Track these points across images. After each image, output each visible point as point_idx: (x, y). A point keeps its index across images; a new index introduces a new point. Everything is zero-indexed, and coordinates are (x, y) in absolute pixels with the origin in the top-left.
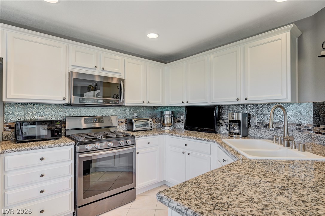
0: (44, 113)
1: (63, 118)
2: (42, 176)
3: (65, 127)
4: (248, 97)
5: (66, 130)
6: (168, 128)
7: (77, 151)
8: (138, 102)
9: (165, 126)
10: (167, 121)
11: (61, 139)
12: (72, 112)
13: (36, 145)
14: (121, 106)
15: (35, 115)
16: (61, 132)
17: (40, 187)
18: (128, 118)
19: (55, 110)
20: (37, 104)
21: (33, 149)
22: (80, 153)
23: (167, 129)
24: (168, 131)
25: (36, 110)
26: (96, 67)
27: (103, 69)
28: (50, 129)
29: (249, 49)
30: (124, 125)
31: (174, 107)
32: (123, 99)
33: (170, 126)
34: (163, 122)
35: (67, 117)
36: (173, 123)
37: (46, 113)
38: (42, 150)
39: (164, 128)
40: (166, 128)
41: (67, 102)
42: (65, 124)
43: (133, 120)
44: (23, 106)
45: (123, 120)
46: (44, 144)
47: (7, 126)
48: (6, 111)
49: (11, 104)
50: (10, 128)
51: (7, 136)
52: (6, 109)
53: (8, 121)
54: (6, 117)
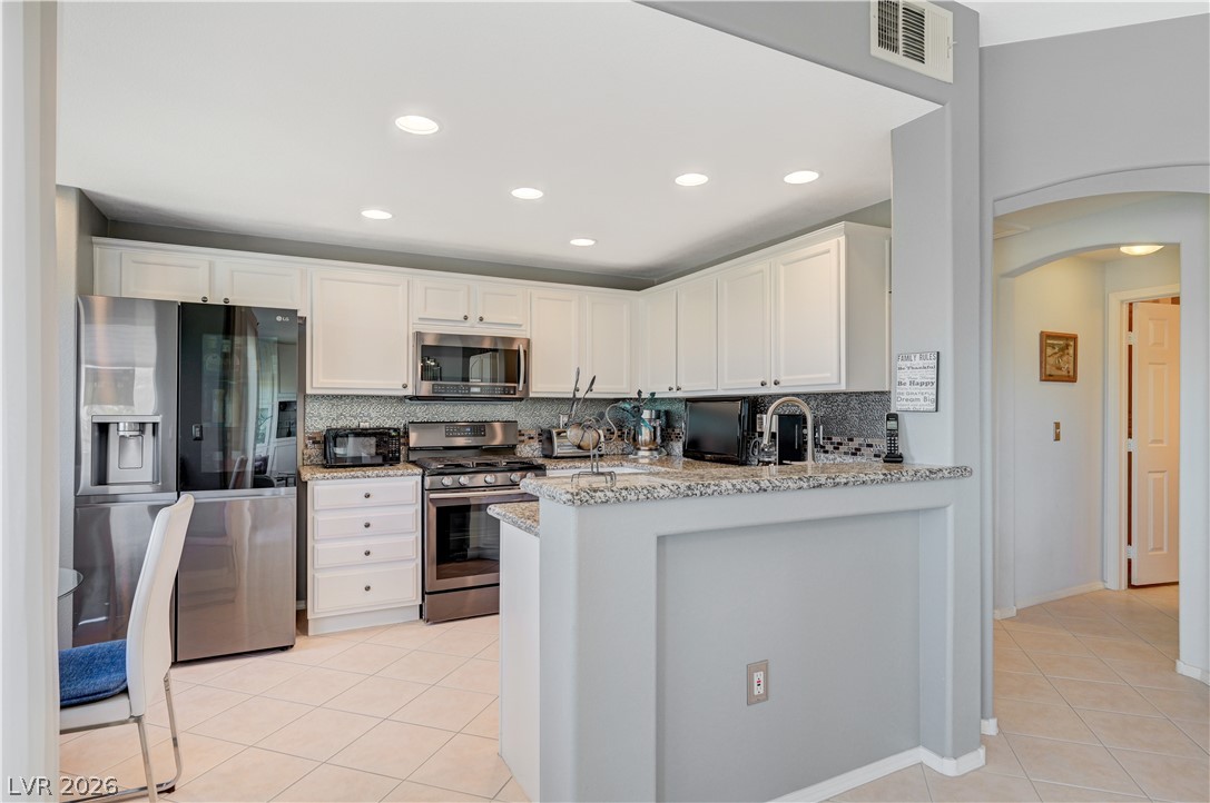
0: (369, 415)
1: (405, 425)
2: (367, 526)
3: (408, 444)
4: (782, 379)
5: (409, 449)
6: (647, 453)
7: (427, 487)
8: (564, 389)
9: (639, 449)
10: (645, 435)
11: (399, 466)
12: (422, 412)
13: (358, 472)
14: (521, 399)
15: (355, 417)
16: (399, 453)
17: (363, 544)
18: (545, 427)
19: (389, 409)
20: (357, 396)
21: (353, 477)
22: (432, 490)
23: (643, 457)
24: (647, 461)
25: (357, 409)
26: (466, 318)
27: (481, 319)
28: (381, 454)
29: (782, 268)
30: (536, 445)
31: (669, 399)
32: (525, 382)
33: (650, 450)
34: (635, 439)
35: (412, 422)
36: (659, 440)
37: (373, 415)
38: (367, 479)
39: (636, 454)
40: (641, 453)
41: (410, 392)
42: (408, 437)
43: (554, 432)
44: (334, 401)
45: (534, 433)
46: (370, 472)
47: (310, 438)
48: (307, 411)
49: (315, 397)
50: (314, 443)
51: (309, 457)
52: (307, 407)
53: (312, 430)
54: (308, 423)
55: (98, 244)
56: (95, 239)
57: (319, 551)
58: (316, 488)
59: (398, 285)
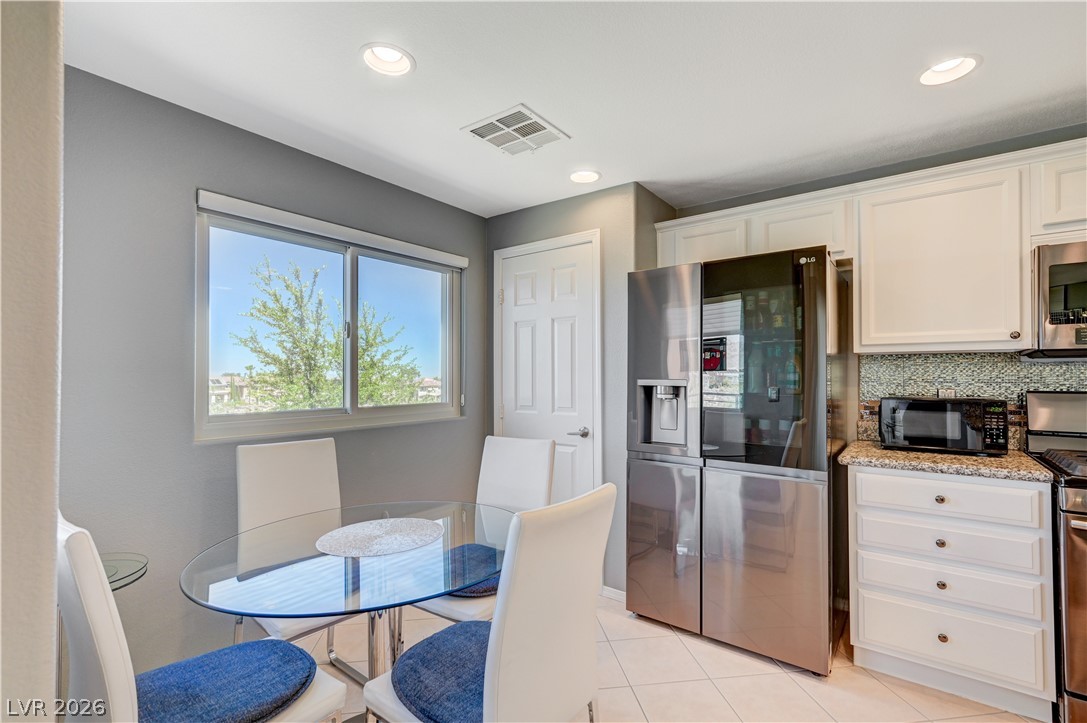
0: (954, 380)
1: (1021, 397)
2: (941, 544)
3: (1025, 424)
5: (1029, 432)
7: (1062, 505)
11: (1006, 459)
12: (1054, 375)
15: (932, 383)
17: (935, 571)
19: (988, 372)
20: (935, 355)
21: (915, 469)
22: (1073, 513)
25: (934, 372)
35: (1035, 392)
37: (960, 380)
38: (940, 475)
41: (1027, 344)
42: (1026, 414)
44: (899, 362)
47: (866, 408)
48: (863, 374)
49: (872, 357)
50: (871, 413)
51: (866, 431)
52: (863, 370)
53: (868, 397)
54: (865, 388)
55: (661, 229)
56: (658, 225)
57: (864, 561)
58: (859, 475)
59: (1001, 184)
